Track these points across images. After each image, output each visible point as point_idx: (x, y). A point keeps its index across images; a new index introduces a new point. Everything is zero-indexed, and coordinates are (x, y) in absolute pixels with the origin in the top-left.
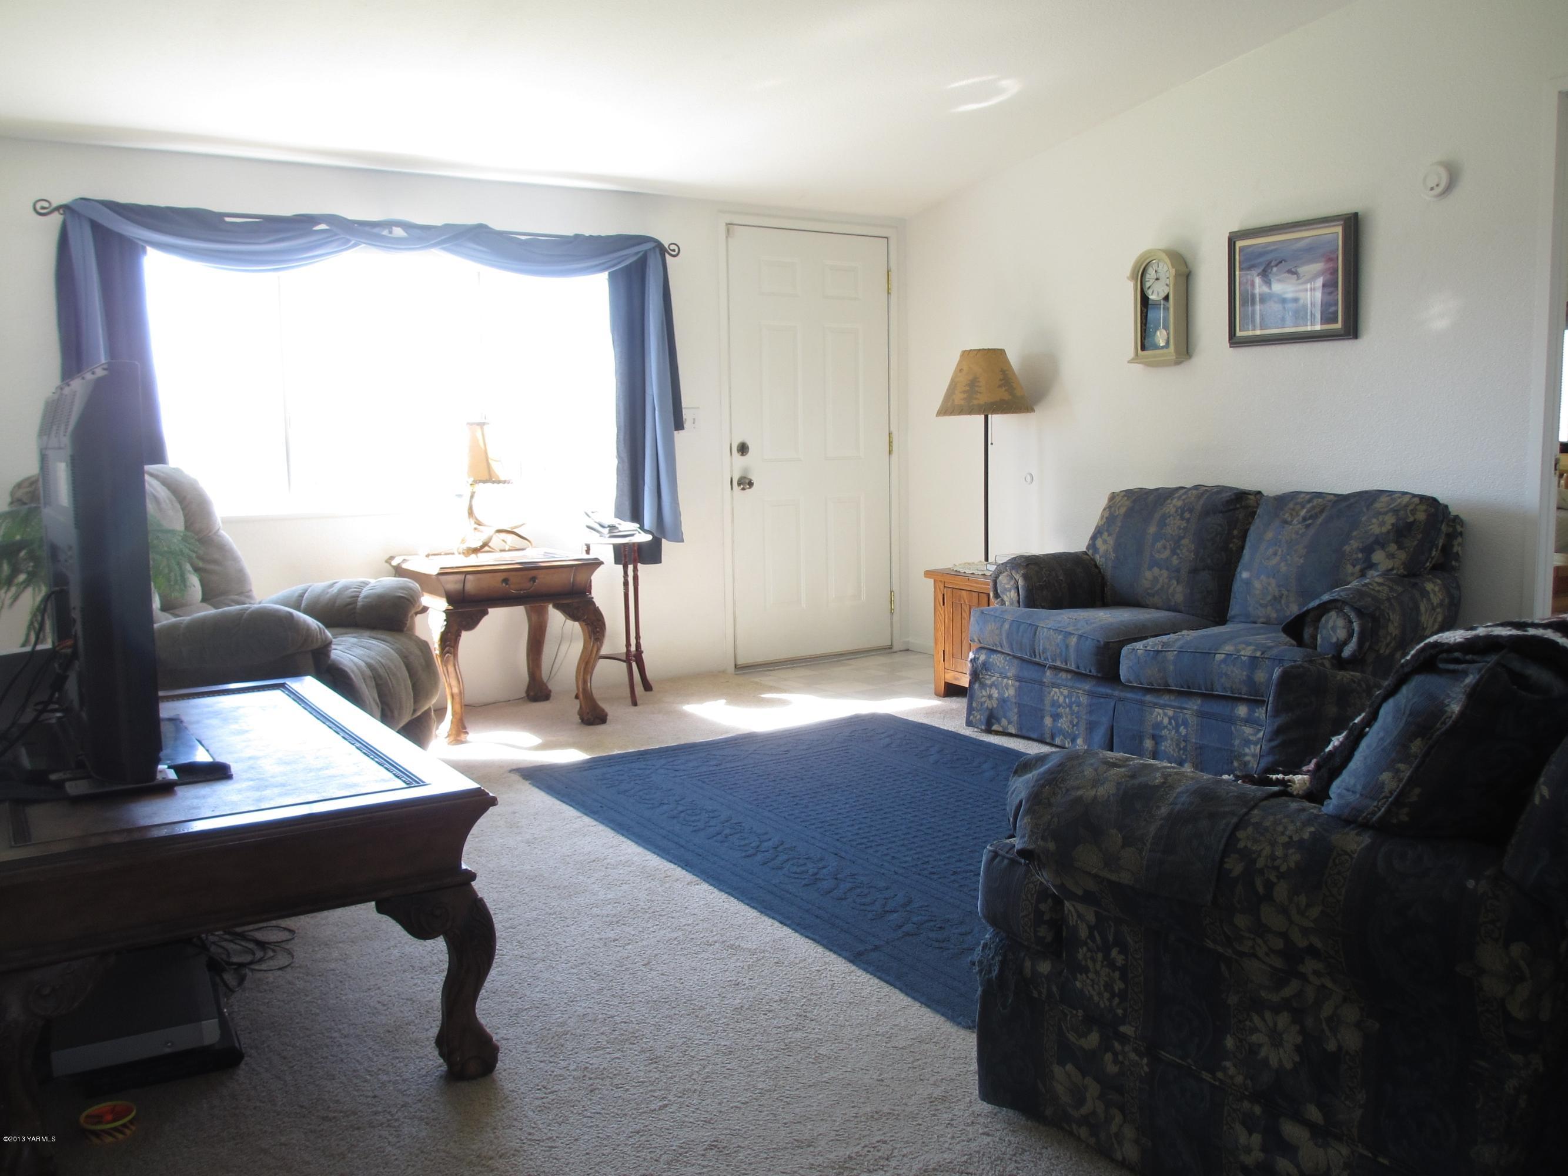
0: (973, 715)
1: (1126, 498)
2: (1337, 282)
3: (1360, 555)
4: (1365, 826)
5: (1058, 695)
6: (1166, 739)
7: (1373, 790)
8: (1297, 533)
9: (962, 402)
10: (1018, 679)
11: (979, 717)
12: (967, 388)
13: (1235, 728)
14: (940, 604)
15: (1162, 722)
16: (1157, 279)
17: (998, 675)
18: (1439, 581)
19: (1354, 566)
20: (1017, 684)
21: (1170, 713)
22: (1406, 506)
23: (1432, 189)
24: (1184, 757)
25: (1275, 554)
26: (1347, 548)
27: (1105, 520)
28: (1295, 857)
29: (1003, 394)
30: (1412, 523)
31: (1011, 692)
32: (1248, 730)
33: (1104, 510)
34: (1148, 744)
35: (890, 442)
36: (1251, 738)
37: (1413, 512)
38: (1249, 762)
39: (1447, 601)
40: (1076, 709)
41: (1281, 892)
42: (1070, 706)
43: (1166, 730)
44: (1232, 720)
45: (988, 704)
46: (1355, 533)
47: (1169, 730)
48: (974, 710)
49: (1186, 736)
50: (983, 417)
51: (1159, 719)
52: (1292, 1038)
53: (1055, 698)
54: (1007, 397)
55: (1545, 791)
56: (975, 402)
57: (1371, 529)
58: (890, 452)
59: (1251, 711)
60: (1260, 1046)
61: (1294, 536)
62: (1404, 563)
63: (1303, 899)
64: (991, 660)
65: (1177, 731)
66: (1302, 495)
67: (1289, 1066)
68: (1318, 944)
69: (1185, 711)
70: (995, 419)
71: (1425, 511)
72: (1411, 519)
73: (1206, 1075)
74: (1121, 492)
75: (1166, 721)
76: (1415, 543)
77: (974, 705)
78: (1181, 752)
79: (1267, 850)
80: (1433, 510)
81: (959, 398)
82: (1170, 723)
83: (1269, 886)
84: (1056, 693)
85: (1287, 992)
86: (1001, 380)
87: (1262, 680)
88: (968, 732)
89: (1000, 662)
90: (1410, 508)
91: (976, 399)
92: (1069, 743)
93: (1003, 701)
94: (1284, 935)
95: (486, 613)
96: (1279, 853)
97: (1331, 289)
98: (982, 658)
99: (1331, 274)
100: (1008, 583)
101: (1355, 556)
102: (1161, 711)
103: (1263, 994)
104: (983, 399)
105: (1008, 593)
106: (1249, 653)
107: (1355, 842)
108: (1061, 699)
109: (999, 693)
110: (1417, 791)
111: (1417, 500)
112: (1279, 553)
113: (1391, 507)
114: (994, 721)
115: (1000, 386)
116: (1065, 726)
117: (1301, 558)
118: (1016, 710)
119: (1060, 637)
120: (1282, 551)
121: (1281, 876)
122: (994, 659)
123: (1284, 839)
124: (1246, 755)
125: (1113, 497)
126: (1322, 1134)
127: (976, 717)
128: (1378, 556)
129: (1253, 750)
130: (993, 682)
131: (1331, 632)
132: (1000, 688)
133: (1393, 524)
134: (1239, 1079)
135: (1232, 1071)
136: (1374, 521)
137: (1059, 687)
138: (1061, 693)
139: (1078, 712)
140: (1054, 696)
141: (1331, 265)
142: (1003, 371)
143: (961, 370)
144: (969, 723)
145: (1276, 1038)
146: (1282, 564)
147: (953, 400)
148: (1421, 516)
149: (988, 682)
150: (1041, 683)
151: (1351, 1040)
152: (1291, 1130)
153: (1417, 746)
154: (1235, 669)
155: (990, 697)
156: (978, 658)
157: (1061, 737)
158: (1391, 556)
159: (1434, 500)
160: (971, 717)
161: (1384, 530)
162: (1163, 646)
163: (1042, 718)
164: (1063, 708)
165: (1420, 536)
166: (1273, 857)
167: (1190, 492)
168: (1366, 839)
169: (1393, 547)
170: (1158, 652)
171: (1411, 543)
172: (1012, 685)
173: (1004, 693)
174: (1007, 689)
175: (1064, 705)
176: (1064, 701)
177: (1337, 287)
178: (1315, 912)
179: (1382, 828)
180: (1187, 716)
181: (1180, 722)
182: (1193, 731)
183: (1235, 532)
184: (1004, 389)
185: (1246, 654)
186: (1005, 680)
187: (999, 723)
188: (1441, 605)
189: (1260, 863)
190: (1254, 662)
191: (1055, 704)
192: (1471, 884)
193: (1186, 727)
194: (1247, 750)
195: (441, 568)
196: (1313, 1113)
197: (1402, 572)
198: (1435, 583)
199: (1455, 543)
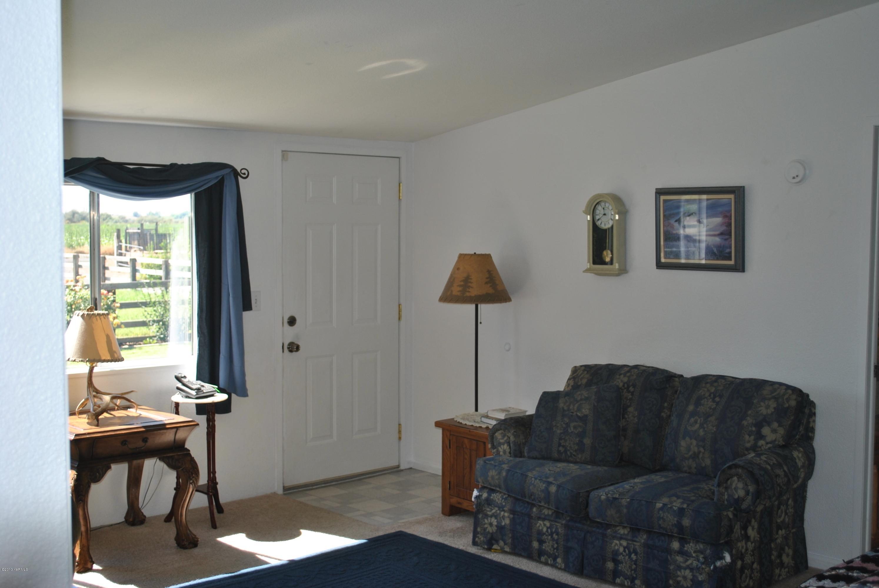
0: (478, 537)
1: (586, 372)
2: (731, 232)
3: (754, 429)
5: (542, 526)
6: (622, 563)
8: (710, 408)
9: (459, 294)
10: (512, 512)
11: (481, 538)
12: (462, 283)
13: (671, 557)
14: (447, 447)
15: (618, 550)
16: (605, 214)
17: (497, 509)
18: (801, 450)
19: (750, 436)
20: (512, 516)
21: (624, 543)
22: (783, 395)
23: (794, 178)
24: (635, 575)
25: (696, 422)
26: (745, 423)
27: (570, 387)
29: (488, 289)
30: (787, 408)
31: (507, 521)
32: (680, 559)
33: (569, 379)
34: (610, 565)
35: (400, 311)
36: (682, 564)
37: (788, 400)
38: (680, 581)
39: (807, 462)
40: (555, 537)
42: (551, 534)
43: (621, 556)
44: (668, 551)
45: (490, 529)
46: (749, 412)
47: (623, 556)
48: (478, 534)
49: (636, 560)
50: (474, 306)
51: (616, 548)
53: (540, 528)
54: (491, 291)
56: (468, 294)
57: (761, 410)
58: (399, 319)
59: (682, 546)
61: (708, 409)
62: (782, 437)
64: (492, 497)
65: (630, 557)
66: (711, 377)
69: (635, 543)
70: (483, 307)
71: (795, 400)
72: (787, 405)
74: (581, 366)
75: (621, 549)
76: (790, 422)
77: (479, 529)
78: (633, 572)
80: (800, 399)
81: (456, 290)
82: (624, 551)
84: (540, 524)
86: (487, 278)
87: (687, 525)
88: (473, 550)
89: (498, 499)
90: (786, 397)
91: (469, 292)
92: (551, 561)
93: (501, 528)
95: (109, 468)
97: (727, 237)
98: (485, 495)
99: (727, 226)
100: (503, 439)
101: (750, 428)
102: (618, 542)
104: (474, 292)
105: (502, 446)
106: (678, 505)
108: (545, 530)
109: (497, 522)
111: (790, 392)
112: (699, 422)
113: (773, 395)
114: (494, 542)
115: (486, 283)
116: (547, 549)
117: (713, 427)
118: (510, 535)
119: (544, 485)
120: (701, 420)
122: (494, 497)
124: (678, 576)
125: (575, 370)
127: (480, 539)
128: (766, 431)
129: (683, 573)
130: (493, 513)
131: (734, 491)
132: (499, 519)
133: (775, 408)
136: (762, 404)
137: (544, 519)
138: (545, 525)
139: (558, 539)
140: (539, 527)
141: (727, 220)
142: (489, 272)
143: (458, 269)
144: (475, 543)
146: (701, 430)
147: (452, 291)
148: (793, 403)
149: (490, 513)
150: (529, 516)
154: (669, 515)
155: (491, 524)
156: (481, 496)
157: (546, 556)
158: (774, 431)
159: (800, 391)
160: (477, 539)
161: (769, 412)
162: (619, 495)
163: (531, 542)
164: (546, 536)
165: (792, 418)
167: (633, 370)
169: (775, 425)
170: (615, 499)
171: (787, 422)
172: (509, 517)
173: (501, 522)
174: (504, 519)
175: (547, 533)
176: (547, 531)
177: (731, 235)
180: (637, 547)
181: (632, 550)
182: (641, 557)
183: (666, 405)
184: (489, 285)
185: (677, 505)
186: (502, 513)
187: (498, 544)
188: (803, 466)
190: (681, 512)
191: (540, 533)
193: (636, 554)
194: (679, 573)
195: (76, 435)
197: (782, 443)
198: (799, 451)
199: (811, 420)
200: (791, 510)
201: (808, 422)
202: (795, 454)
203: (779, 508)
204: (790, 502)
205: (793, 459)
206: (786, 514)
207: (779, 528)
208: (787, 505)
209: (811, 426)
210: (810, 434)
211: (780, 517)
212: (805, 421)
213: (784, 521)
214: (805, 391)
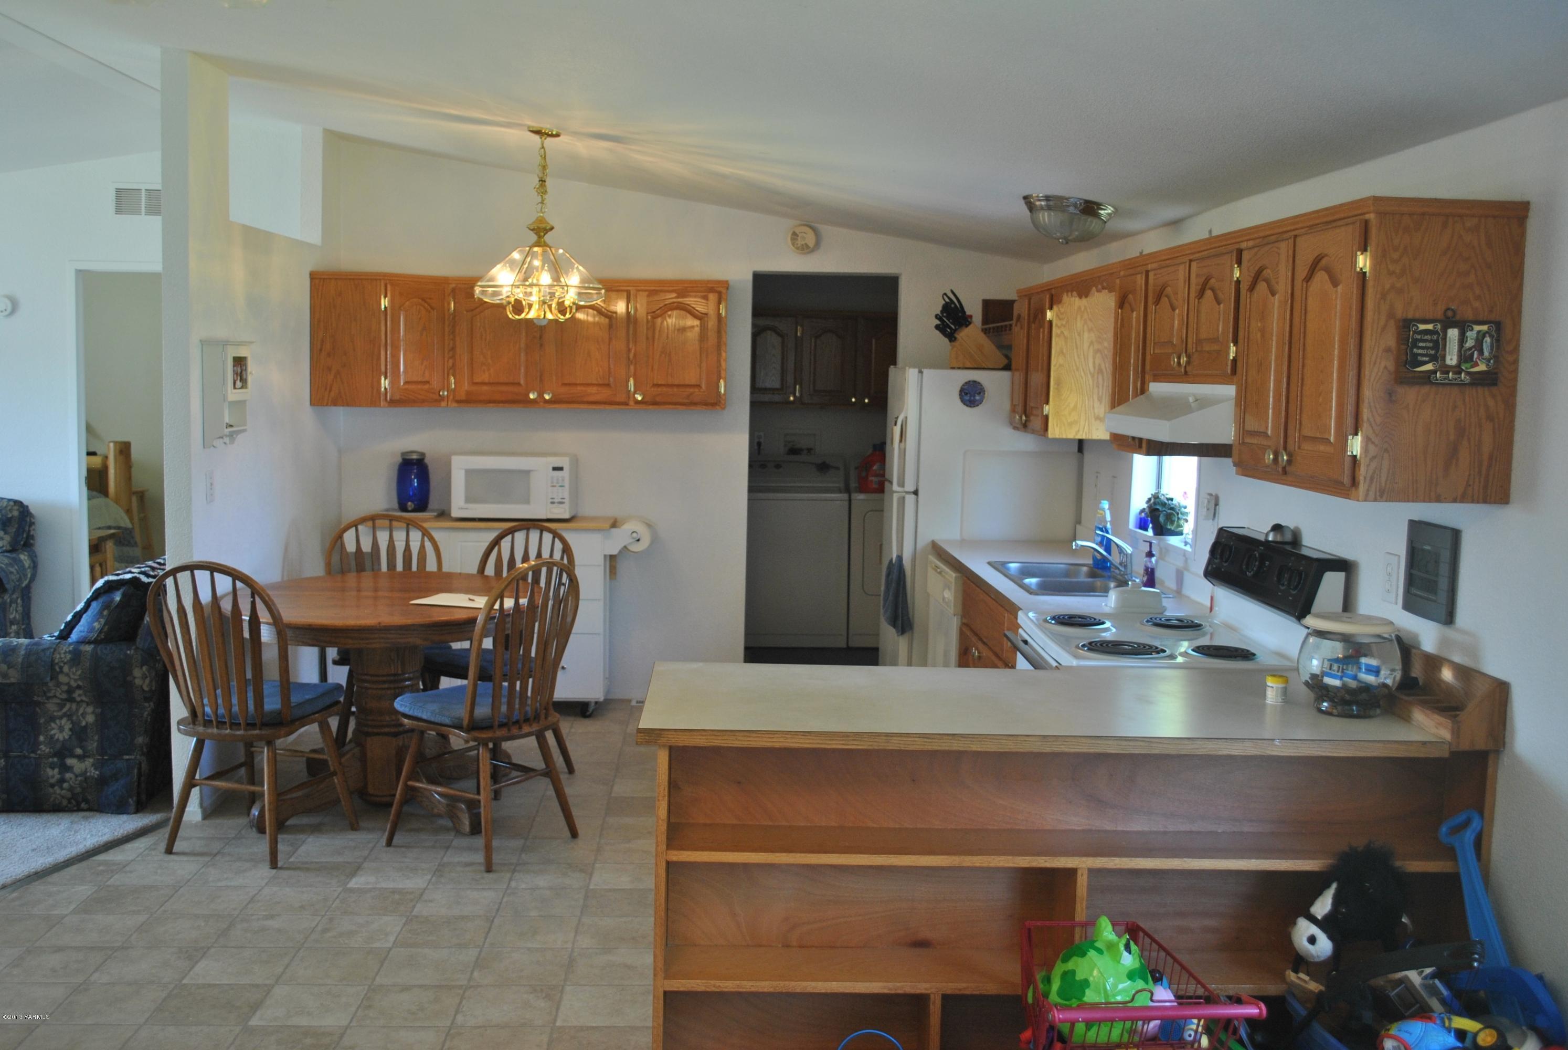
4: (89, 643)
7: (91, 630)
18: (26, 553)
22: (6, 507)
28: (69, 656)
30: (11, 518)
37: (11, 511)
39: (32, 565)
41: (66, 669)
52: (68, 726)
55: (148, 619)
60: (55, 734)
62: (9, 543)
63: (74, 669)
67: (67, 737)
68: (80, 683)
71: (19, 512)
72: (10, 516)
73: (33, 755)
76: (14, 530)
79: (58, 656)
80: (23, 511)
83: (61, 668)
85: (65, 710)
90: (9, 508)
94: (68, 684)
96: (63, 656)
103: (55, 714)
107: (89, 648)
110: (107, 627)
111: (12, 503)
121: (65, 663)
123: (63, 651)
126: (81, 758)
134: (48, 750)
135: (44, 749)
145: (61, 729)
148: (16, 513)
151: (90, 719)
152: (70, 761)
153: (105, 613)
159: (21, 503)
165: (16, 524)
166: (61, 658)
168: (92, 646)
171: (12, 530)
178: (79, 672)
179: (95, 642)
188: (29, 567)
189: (56, 661)
192: (128, 652)
196: (79, 751)
197: (9, 548)
198: (25, 555)
199: (31, 529)
200: (20, 609)
201: (29, 531)
202: (22, 557)
203: (11, 606)
204: (19, 601)
205: (21, 561)
206: (17, 611)
207: (12, 623)
208: (17, 604)
209: (32, 533)
210: (32, 541)
211: (12, 613)
212: (27, 528)
213: (15, 618)
214: (26, 503)
